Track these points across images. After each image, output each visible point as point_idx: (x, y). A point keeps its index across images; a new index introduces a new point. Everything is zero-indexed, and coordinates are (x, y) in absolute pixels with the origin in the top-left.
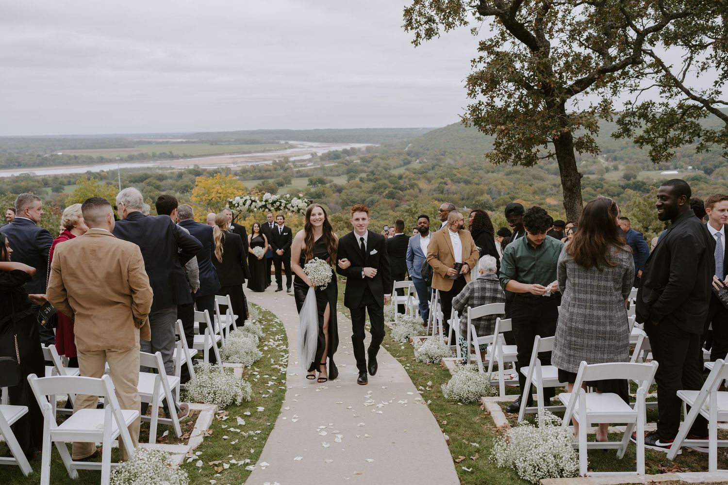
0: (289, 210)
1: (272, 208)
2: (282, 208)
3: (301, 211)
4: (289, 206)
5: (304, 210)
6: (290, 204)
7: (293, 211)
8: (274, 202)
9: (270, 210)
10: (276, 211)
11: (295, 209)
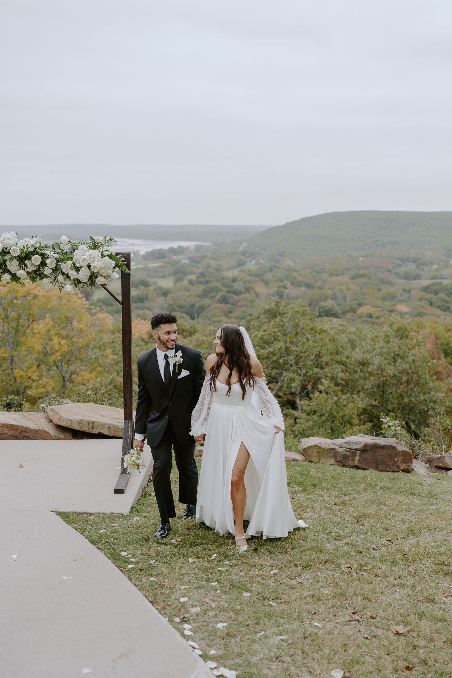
0: (68, 277)
1: (21, 273)
2: (47, 271)
3: (99, 280)
4: (66, 267)
5: (108, 277)
6: (70, 262)
7: (77, 282)
8: (24, 258)
9: (15, 278)
10: (33, 279)
11: (83, 275)
